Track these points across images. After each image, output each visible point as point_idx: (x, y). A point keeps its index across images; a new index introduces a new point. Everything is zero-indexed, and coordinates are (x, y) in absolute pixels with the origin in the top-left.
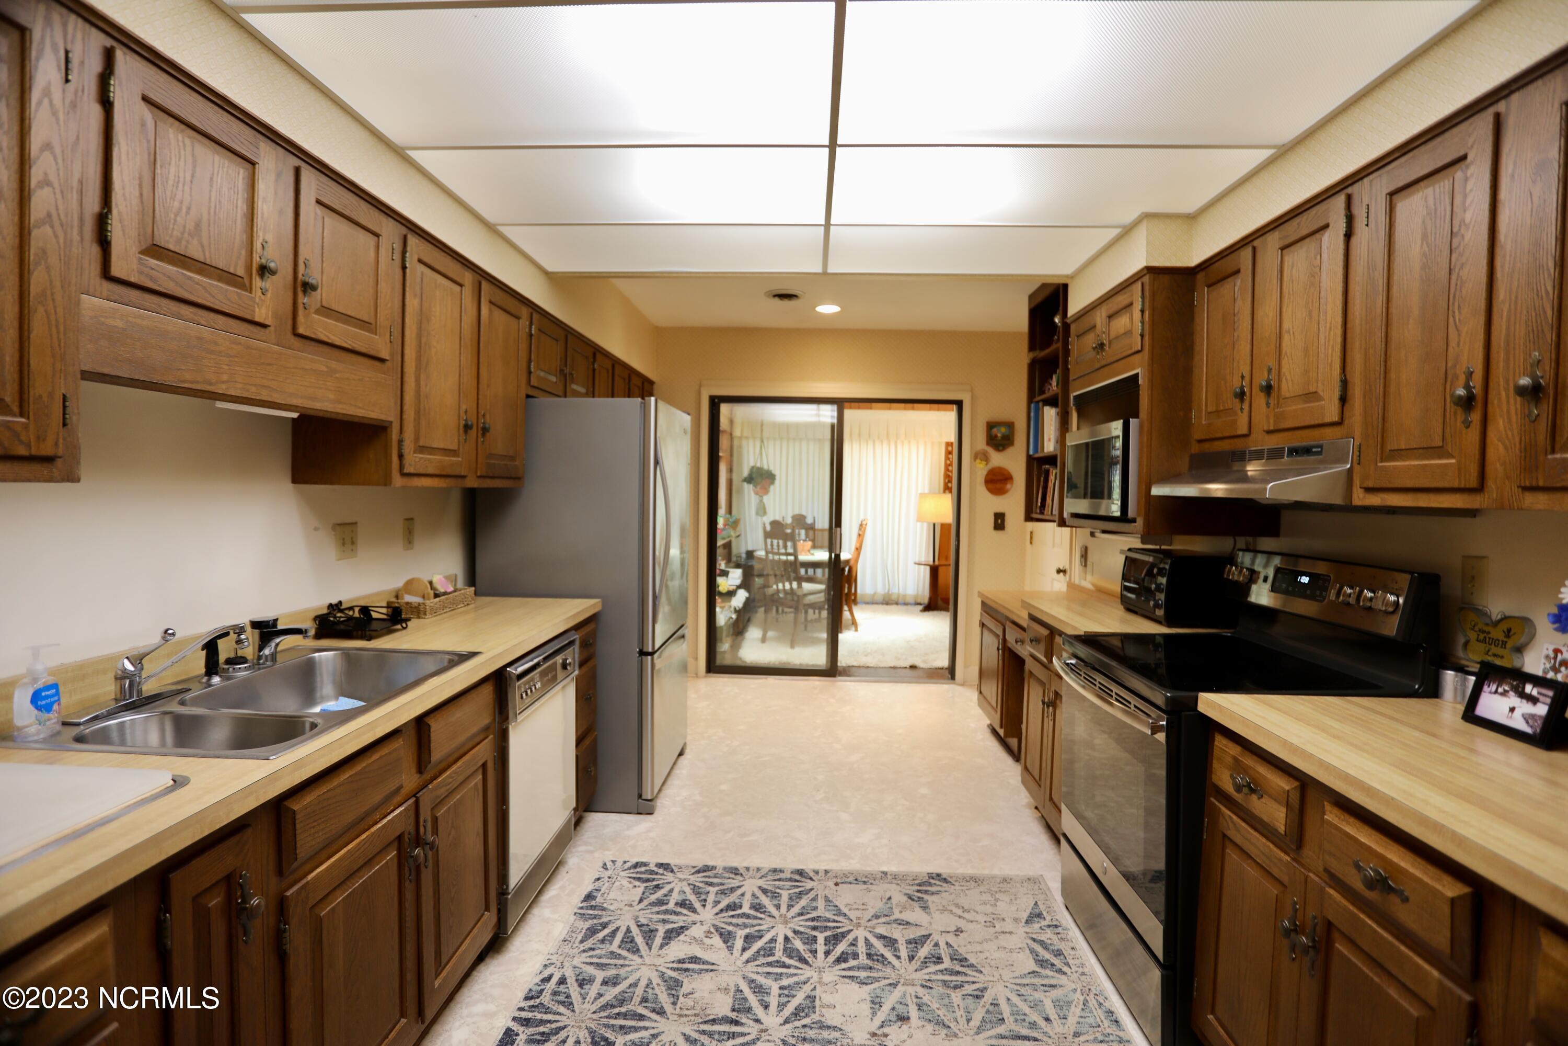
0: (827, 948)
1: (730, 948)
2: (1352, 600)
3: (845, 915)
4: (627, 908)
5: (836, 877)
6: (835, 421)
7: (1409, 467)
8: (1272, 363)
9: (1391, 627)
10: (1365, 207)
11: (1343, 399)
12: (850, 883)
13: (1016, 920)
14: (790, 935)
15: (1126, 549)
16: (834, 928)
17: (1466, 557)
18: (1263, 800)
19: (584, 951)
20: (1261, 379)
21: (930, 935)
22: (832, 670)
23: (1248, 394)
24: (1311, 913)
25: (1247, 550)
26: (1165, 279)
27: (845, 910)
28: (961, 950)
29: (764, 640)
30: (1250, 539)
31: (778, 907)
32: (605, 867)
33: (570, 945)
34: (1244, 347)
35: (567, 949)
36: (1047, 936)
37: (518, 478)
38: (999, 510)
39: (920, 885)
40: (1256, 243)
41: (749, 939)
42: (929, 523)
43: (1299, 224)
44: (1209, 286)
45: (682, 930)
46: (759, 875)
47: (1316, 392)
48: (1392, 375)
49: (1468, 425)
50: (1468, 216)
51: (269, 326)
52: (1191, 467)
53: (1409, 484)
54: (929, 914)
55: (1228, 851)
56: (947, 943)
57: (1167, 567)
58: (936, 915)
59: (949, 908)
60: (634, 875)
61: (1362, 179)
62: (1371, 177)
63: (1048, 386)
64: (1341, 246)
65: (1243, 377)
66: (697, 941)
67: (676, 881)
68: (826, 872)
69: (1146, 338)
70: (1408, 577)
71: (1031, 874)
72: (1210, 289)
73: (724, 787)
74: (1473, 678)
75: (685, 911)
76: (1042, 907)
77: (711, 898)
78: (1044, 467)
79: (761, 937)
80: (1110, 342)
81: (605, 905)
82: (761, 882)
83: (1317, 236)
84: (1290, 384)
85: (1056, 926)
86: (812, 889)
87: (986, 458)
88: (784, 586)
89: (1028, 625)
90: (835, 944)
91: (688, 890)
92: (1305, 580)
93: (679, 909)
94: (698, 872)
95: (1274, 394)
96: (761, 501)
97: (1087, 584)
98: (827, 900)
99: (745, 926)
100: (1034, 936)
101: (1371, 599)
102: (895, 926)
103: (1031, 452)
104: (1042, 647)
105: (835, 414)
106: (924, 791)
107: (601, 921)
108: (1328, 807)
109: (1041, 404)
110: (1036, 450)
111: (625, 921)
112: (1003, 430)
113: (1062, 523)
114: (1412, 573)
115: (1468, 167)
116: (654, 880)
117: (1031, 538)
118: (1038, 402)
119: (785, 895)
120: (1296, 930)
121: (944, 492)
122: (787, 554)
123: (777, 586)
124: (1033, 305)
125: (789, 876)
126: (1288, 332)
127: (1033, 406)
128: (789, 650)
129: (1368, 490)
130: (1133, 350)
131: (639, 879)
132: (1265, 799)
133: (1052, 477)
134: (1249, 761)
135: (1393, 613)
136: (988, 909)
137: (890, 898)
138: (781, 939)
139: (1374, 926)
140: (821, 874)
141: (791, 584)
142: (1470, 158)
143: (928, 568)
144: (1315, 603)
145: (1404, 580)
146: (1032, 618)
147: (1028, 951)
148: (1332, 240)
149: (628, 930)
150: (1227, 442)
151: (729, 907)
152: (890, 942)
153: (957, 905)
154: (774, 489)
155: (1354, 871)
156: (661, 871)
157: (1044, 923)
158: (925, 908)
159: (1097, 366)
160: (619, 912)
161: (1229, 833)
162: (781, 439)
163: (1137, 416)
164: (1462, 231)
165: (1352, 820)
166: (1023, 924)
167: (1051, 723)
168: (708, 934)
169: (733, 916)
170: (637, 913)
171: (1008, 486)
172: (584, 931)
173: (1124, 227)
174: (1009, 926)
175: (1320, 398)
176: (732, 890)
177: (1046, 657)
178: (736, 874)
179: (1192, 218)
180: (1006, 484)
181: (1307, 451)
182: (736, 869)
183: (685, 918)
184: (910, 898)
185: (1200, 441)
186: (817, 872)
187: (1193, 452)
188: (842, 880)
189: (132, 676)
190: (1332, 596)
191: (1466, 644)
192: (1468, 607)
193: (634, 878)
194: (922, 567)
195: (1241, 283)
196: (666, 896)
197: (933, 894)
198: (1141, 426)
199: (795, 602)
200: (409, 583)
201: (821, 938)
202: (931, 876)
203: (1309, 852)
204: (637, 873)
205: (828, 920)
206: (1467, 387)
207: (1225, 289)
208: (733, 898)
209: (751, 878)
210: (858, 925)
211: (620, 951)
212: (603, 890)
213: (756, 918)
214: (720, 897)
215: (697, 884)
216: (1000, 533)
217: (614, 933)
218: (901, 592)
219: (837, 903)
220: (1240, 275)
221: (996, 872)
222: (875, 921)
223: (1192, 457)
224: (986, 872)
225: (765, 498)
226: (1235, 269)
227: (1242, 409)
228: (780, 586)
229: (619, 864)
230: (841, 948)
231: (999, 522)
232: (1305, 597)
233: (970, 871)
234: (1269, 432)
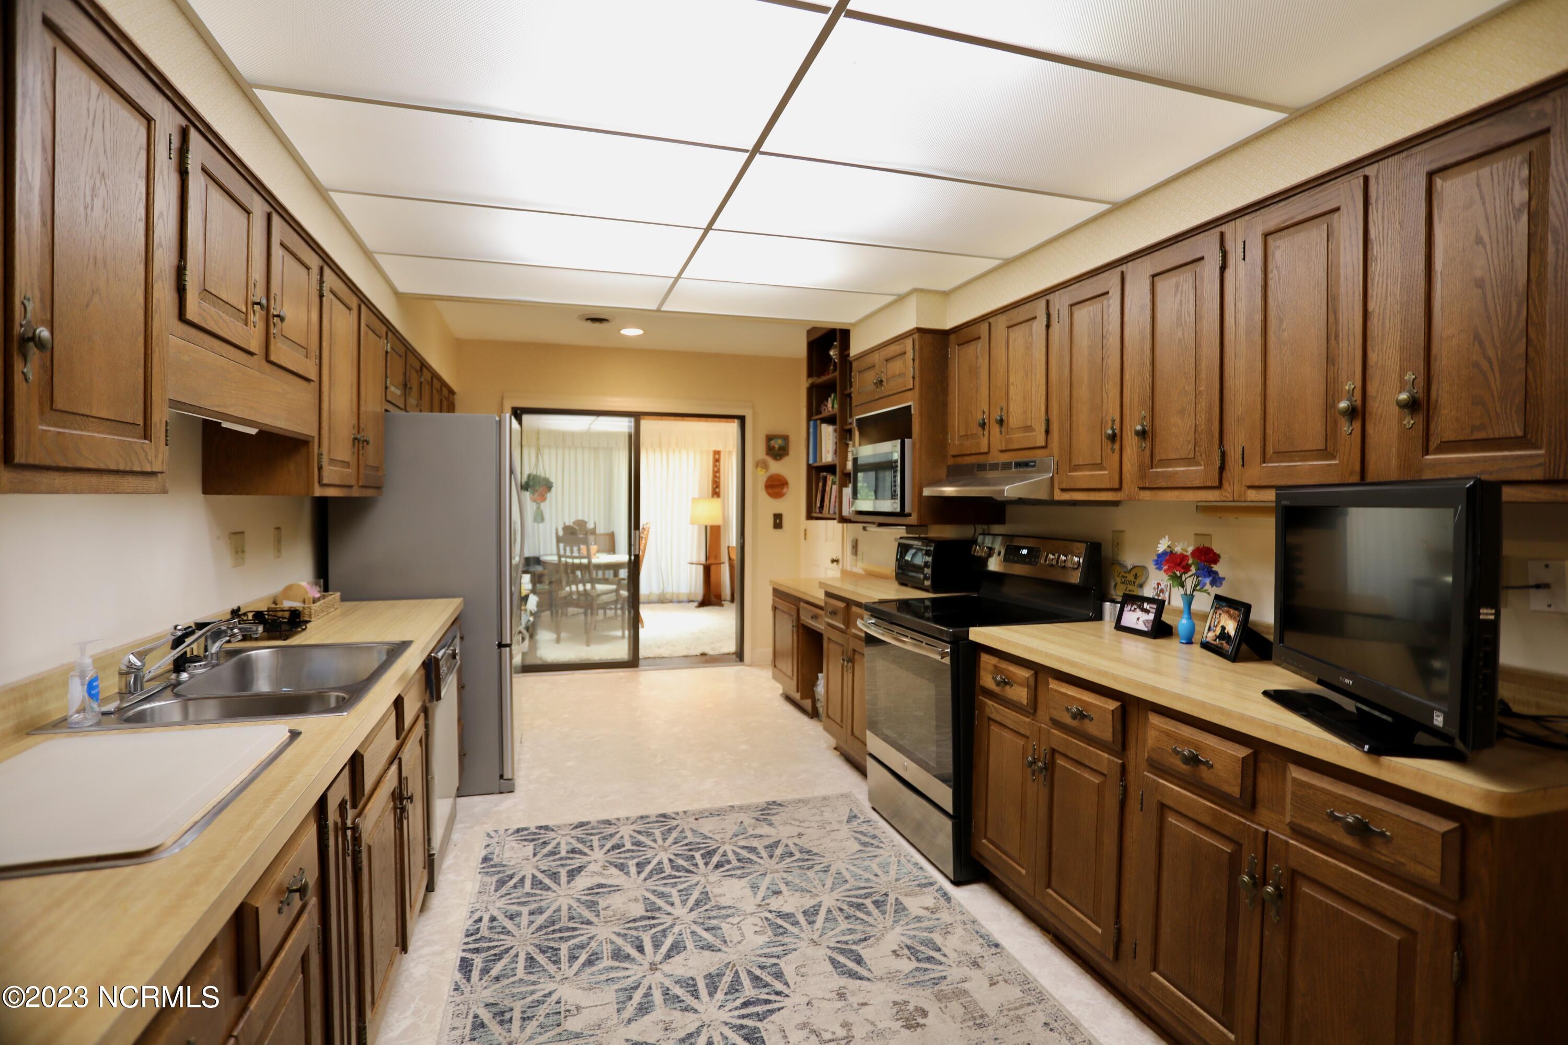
0: (705, 861)
1: (627, 873)
2: (1054, 563)
3: (711, 838)
4: (525, 862)
5: (694, 815)
6: (633, 431)
7: (1085, 476)
8: (1004, 405)
9: (1075, 578)
10: (1057, 311)
11: (1047, 432)
12: (707, 817)
13: (839, 822)
14: (673, 857)
15: (899, 537)
16: (705, 847)
17: (1114, 532)
18: (1013, 688)
19: (502, 896)
20: (996, 415)
21: (780, 841)
22: (633, 662)
23: (987, 424)
24: (1043, 747)
25: (984, 534)
26: (928, 336)
27: (710, 835)
28: (805, 846)
29: (558, 640)
30: (985, 527)
31: (655, 841)
32: (488, 835)
33: (487, 895)
34: (984, 391)
35: (485, 898)
36: (864, 828)
37: (379, 488)
38: (778, 511)
39: (762, 810)
40: (991, 320)
41: (640, 866)
42: (700, 526)
43: (1018, 313)
44: (959, 345)
45: (580, 869)
46: (630, 822)
47: (1031, 426)
48: (1074, 418)
49: (1113, 451)
50: (1110, 328)
51: (256, 354)
52: (948, 475)
53: (1085, 486)
54: (775, 827)
55: (992, 728)
56: (794, 844)
57: (932, 549)
58: (781, 828)
59: (789, 822)
60: (520, 838)
61: (1055, 291)
62: (1060, 292)
63: (823, 407)
64: (1044, 333)
65: (984, 412)
66: (597, 873)
67: (560, 837)
68: (685, 812)
69: (917, 380)
70: (1085, 545)
71: (842, 792)
72: (961, 347)
73: (570, 764)
74: (1119, 605)
75: (577, 856)
76: (856, 812)
77: (596, 844)
78: (822, 474)
79: (649, 862)
80: (887, 380)
81: (504, 863)
82: (634, 827)
83: (1029, 323)
84: (1015, 420)
85: (868, 821)
86: (678, 826)
87: (765, 466)
88: (577, 588)
89: (826, 603)
90: (711, 858)
91: (573, 841)
92: (1025, 552)
93: (571, 855)
94: (576, 827)
95: (1005, 425)
96: (538, 508)
97: (859, 570)
98: (693, 830)
99: (633, 858)
100: (855, 830)
101: (1065, 561)
102: (752, 839)
103: (811, 462)
104: (840, 615)
105: (633, 424)
106: (744, 747)
107: (506, 874)
108: (1051, 680)
109: (819, 422)
110: (815, 460)
111: (528, 871)
112: (780, 442)
113: (843, 520)
114: (1086, 542)
115: (1109, 299)
116: (539, 839)
117: (805, 535)
118: (816, 420)
119: (657, 833)
120: (1034, 762)
121: (713, 496)
122: (580, 558)
123: (571, 588)
124: (811, 339)
125: (655, 819)
126: (1013, 384)
127: (811, 423)
128: (585, 648)
129: (1063, 490)
130: (907, 388)
131: (525, 840)
132: (1015, 686)
133: (829, 483)
134: (1004, 665)
135: (1077, 568)
136: (818, 818)
137: (742, 822)
138: (666, 861)
139: (1077, 742)
140: (681, 814)
141: (584, 585)
142: (1110, 294)
143: (702, 567)
144: (1031, 567)
145: (1082, 547)
146: (828, 594)
147: (853, 839)
148: (1039, 326)
149: (534, 877)
150: (973, 457)
151: (614, 848)
152: (753, 850)
153: (794, 819)
154: (551, 496)
155: (1066, 713)
156: (542, 831)
157: (859, 821)
158: (771, 825)
159: (877, 397)
160: (519, 866)
161: (992, 716)
162: (557, 447)
163: (910, 437)
164: (1108, 336)
165: (1064, 684)
166: (845, 823)
167: (850, 676)
168: (604, 868)
169: (620, 853)
170: (536, 864)
171: (785, 490)
172: (494, 883)
173: (899, 295)
174: (836, 826)
175: (1033, 430)
176: (611, 835)
177: (844, 624)
178: (610, 824)
179: (946, 294)
180: (783, 488)
181: (1026, 464)
182: (608, 821)
183: (580, 860)
184: (757, 820)
185: (954, 456)
186: (677, 814)
187: (949, 463)
188: (699, 816)
189: (139, 669)
190: (1042, 561)
191: (1116, 585)
192: (1116, 562)
193: (521, 840)
194: (694, 566)
195: (981, 345)
196: (555, 848)
197: (773, 815)
198: (914, 445)
199: (588, 603)
200: (288, 589)
201: (698, 855)
202: (768, 803)
203: (1041, 713)
204: (522, 836)
205: (699, 843)
206: (1113, 429)
207: (971, 349)
208: (614, 841)
209: (623, 825)
210: (724, 843)
211: (534, 891)
212: (496, 852)
213: (639, 851)
214: (603, 842)
215: (579, 836)
216: (778, 531)
217: (522, 880)
218: (675, 591)
219: (702, 832)
220: (981, 340)
221: (816, 794)
222: (735, 839)
223: (949, 468)
224: (809, 795)
225: (542, 505)
226: (977, 336)
227: (983, 435)
228: (574, 588)
229: (502, 832)
230: (715, 859)
231: (778, 522)
232: (1025, 563)
233: (797, 796)
234: (1002, 451)
